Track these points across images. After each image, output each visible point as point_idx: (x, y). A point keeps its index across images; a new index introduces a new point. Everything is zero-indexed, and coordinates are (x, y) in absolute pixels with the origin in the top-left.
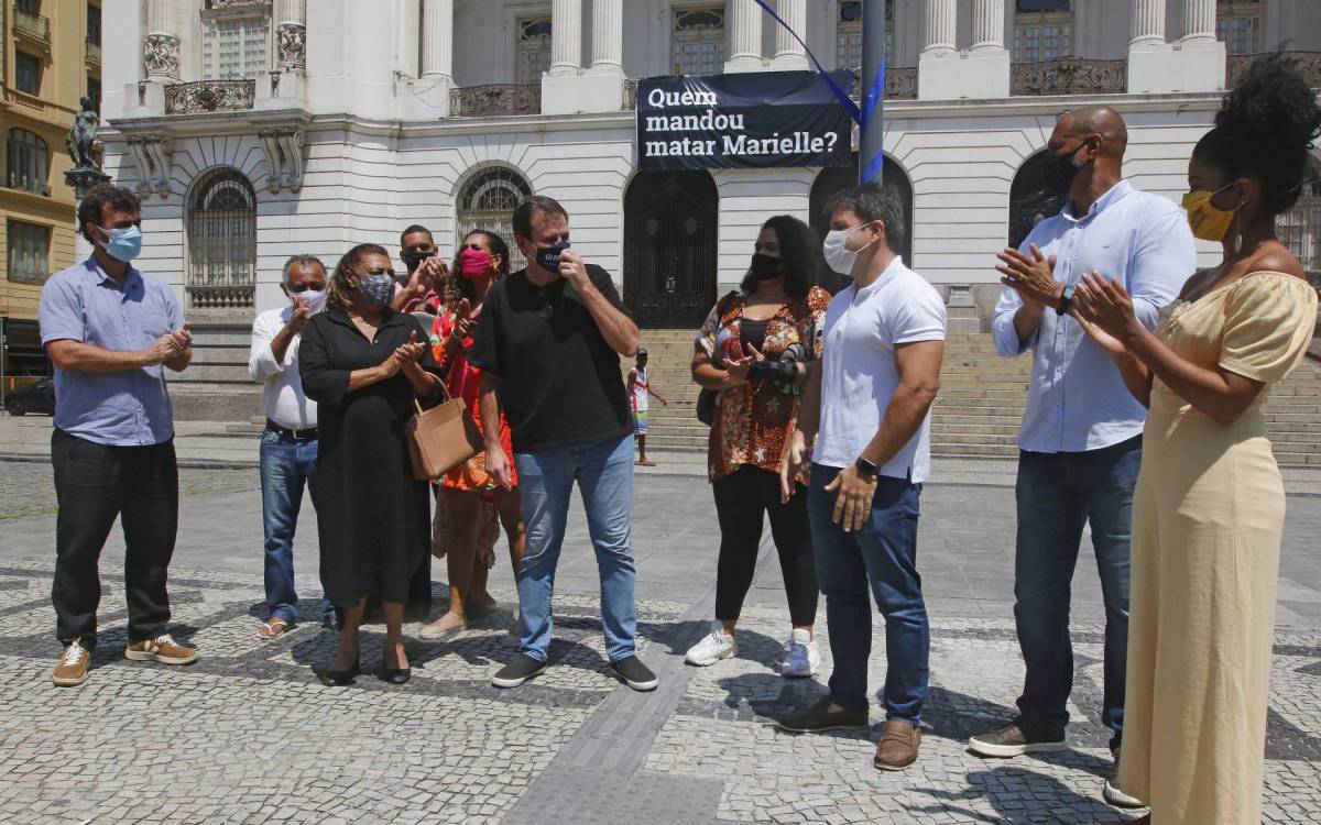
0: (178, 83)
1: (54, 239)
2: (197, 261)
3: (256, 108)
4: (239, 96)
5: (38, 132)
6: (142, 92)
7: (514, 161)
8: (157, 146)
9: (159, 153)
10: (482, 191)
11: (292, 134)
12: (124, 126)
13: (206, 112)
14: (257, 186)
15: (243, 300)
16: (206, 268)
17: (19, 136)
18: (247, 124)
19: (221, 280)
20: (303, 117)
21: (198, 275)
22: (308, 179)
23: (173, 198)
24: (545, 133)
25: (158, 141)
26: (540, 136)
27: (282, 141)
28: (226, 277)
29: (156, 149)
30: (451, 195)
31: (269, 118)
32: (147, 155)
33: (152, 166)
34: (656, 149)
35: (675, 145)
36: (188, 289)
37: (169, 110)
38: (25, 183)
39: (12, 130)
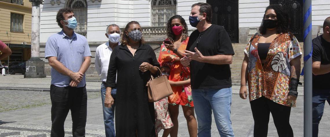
1: (25, 18)
23: (61, 5)
30: (150, 1)
38: (16, 2)
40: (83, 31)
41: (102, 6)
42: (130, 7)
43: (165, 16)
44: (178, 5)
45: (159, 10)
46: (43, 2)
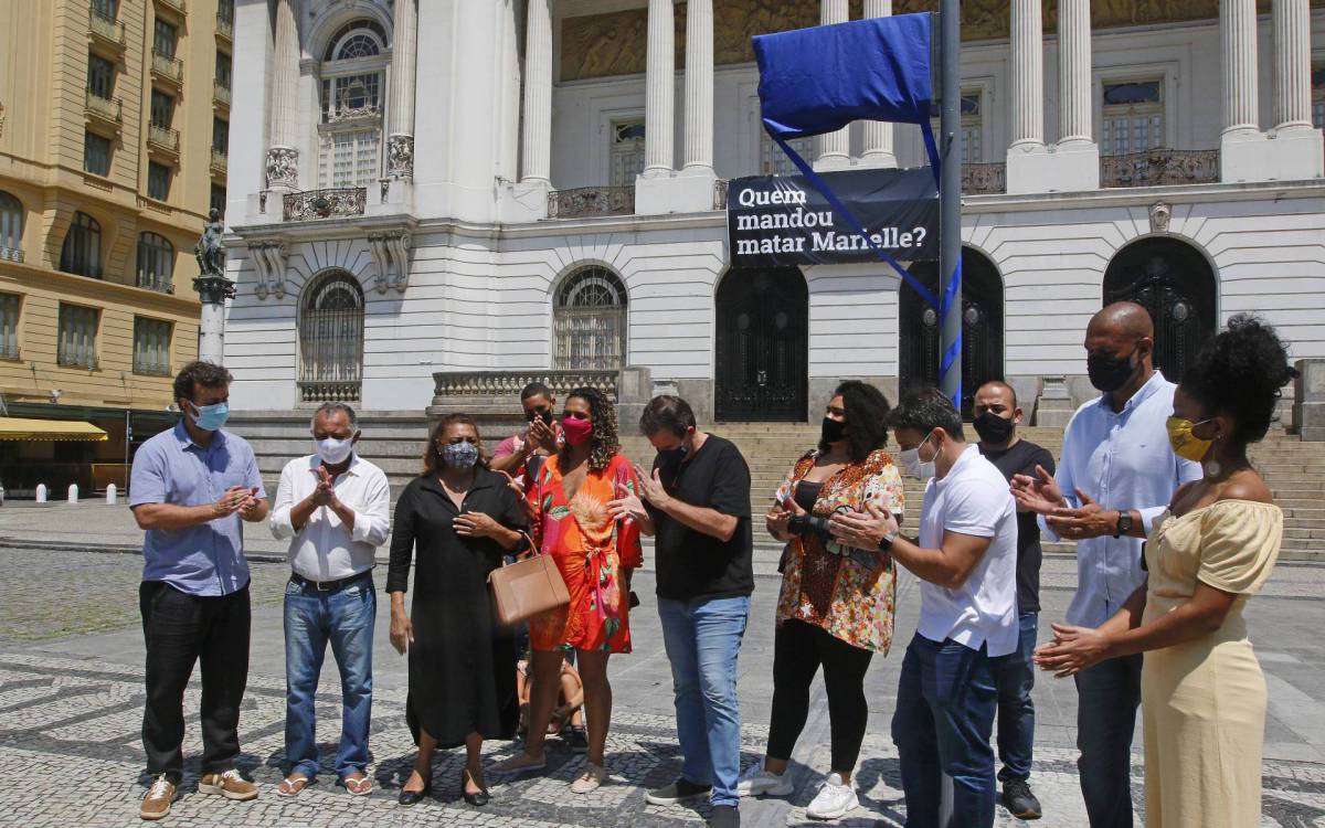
0: (295, 192)
1: (175, 333)
2: (306, 358)
3: (367, 213)
4: (351, 203)
5: (164, 234)
6: (263, 201)
7: (609, 260)
8: (274, 250)
9: (277, 257)
10: (577, 289)
11: (399, 238)
12: (247, 233)
13: (321, 219)
14: (365, 287)
15: (349, 394)
16: (316, 366)
17: (148, 239)
18: (357, 229)
19: (329, 376)
20: (409, 222)
21: (308, 371)
22: (412, 279)
23: (288, 299)
24: (637, 234)
25: (276, 246)
26: (633, 236)
27: (390, 244)
28: (335, 375)
29: (274, 254)
30: (548, 293)
31: (379, 223)
32: (265, 259)
33: (269, 269)
34: (747, 247)
35: (766, 243)
36: (299, 384)
37: (287, 218)
38: (152, 283)
39: (143, 234)
40: (350, 377)
41: (406, 306)
42: (492, 309)
43: (593, 340)
44: (633, 305)
45: (575, 320)
46: (235, 291)
